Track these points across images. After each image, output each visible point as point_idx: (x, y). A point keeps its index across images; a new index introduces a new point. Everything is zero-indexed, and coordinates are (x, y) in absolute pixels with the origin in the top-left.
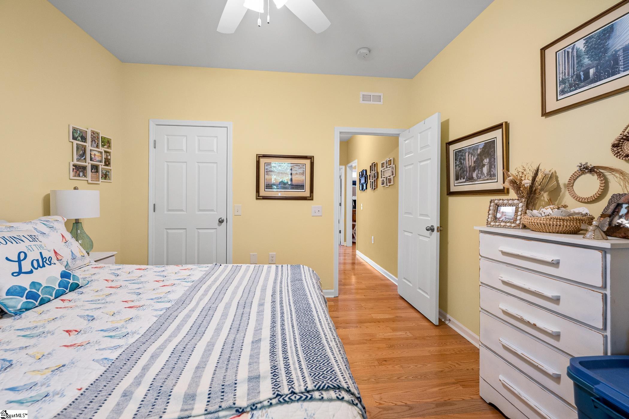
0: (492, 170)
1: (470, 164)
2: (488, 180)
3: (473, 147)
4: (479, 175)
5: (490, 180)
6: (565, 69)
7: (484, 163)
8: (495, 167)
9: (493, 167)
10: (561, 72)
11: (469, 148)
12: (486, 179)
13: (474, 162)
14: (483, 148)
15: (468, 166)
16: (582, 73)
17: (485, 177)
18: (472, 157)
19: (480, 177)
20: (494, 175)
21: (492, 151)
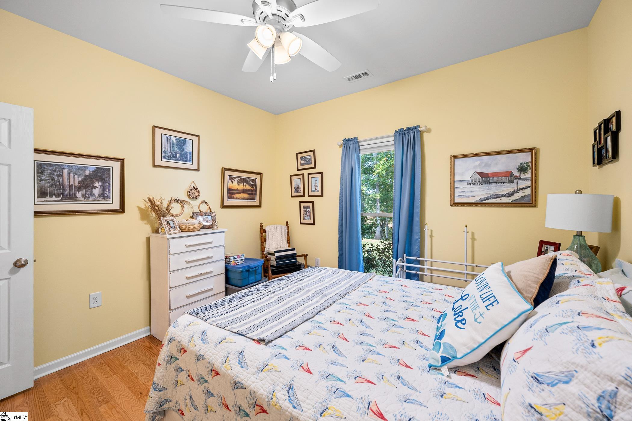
0: (106, 192)
1: (72, 183)
2: (99, 201)
3: (77, 166)
4: (87, 195)
5: (103, 201)
6: (166, 146)
7: (95, 185)
8: (109, 190)
9: (107, 190)
10: (164, 146)
11: (69, 166)
12: (97, 200)
13: (79, 182)
14: (93, 171)
15: (66, 183)
16: (174, 153)
17: (97, 198)
18: (76, 177)
19: (89, 197)
20: (108, 197)
21: (106, 177)
